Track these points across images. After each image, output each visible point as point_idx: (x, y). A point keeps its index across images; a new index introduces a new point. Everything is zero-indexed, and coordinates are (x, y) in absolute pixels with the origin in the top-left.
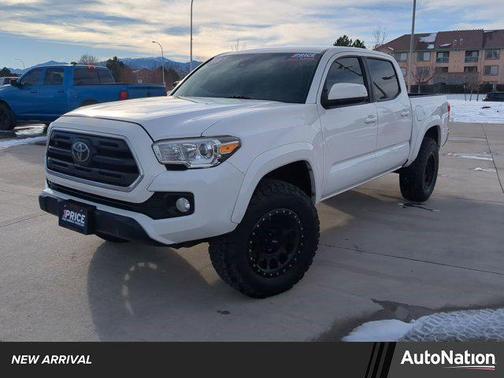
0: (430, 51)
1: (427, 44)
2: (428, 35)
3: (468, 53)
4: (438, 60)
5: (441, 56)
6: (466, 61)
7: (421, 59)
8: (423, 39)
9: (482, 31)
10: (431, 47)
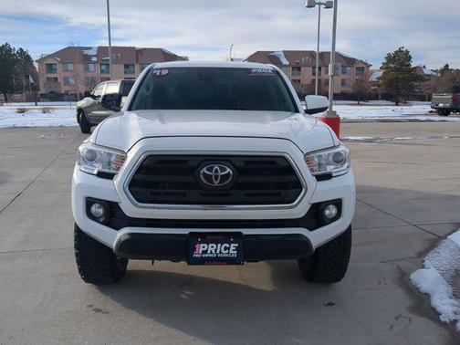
0: (94, 63)
1: (90, 57)
2: (90, 48)
3: (126, 66)
4: (102, 71)
5: (104, 67)
6: (125, 73)
7: (87, 69)
8: (86, 52)
9: (134, 48)
10: (94, 59)
